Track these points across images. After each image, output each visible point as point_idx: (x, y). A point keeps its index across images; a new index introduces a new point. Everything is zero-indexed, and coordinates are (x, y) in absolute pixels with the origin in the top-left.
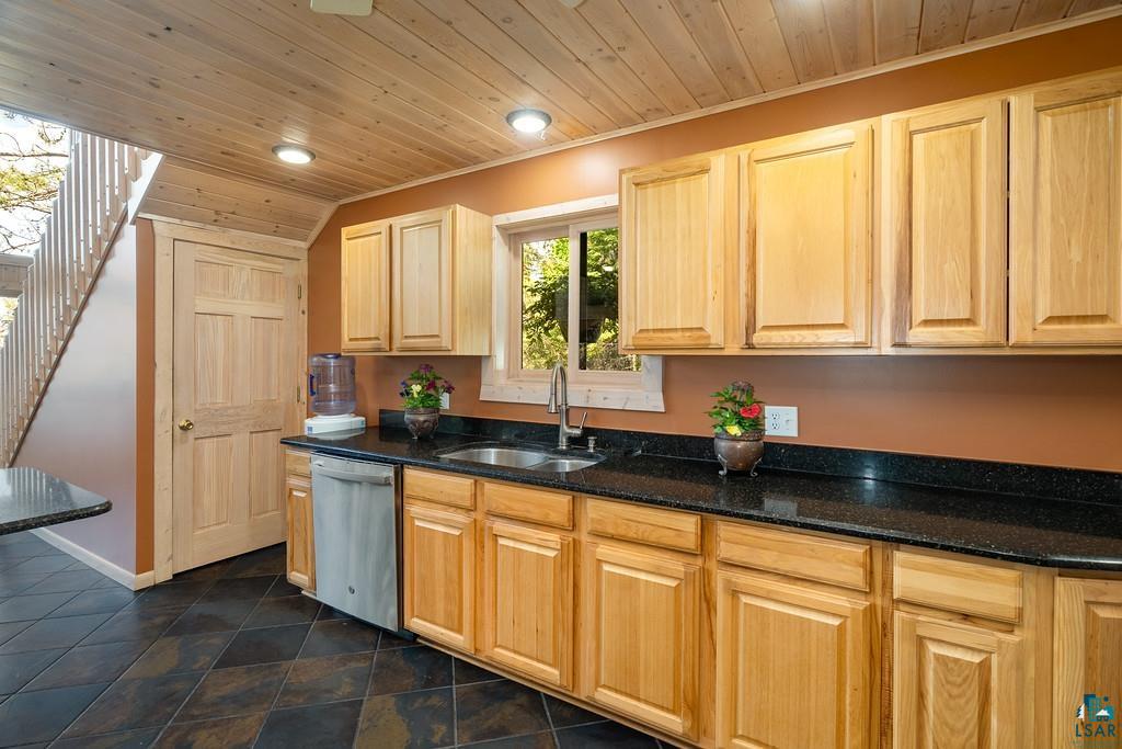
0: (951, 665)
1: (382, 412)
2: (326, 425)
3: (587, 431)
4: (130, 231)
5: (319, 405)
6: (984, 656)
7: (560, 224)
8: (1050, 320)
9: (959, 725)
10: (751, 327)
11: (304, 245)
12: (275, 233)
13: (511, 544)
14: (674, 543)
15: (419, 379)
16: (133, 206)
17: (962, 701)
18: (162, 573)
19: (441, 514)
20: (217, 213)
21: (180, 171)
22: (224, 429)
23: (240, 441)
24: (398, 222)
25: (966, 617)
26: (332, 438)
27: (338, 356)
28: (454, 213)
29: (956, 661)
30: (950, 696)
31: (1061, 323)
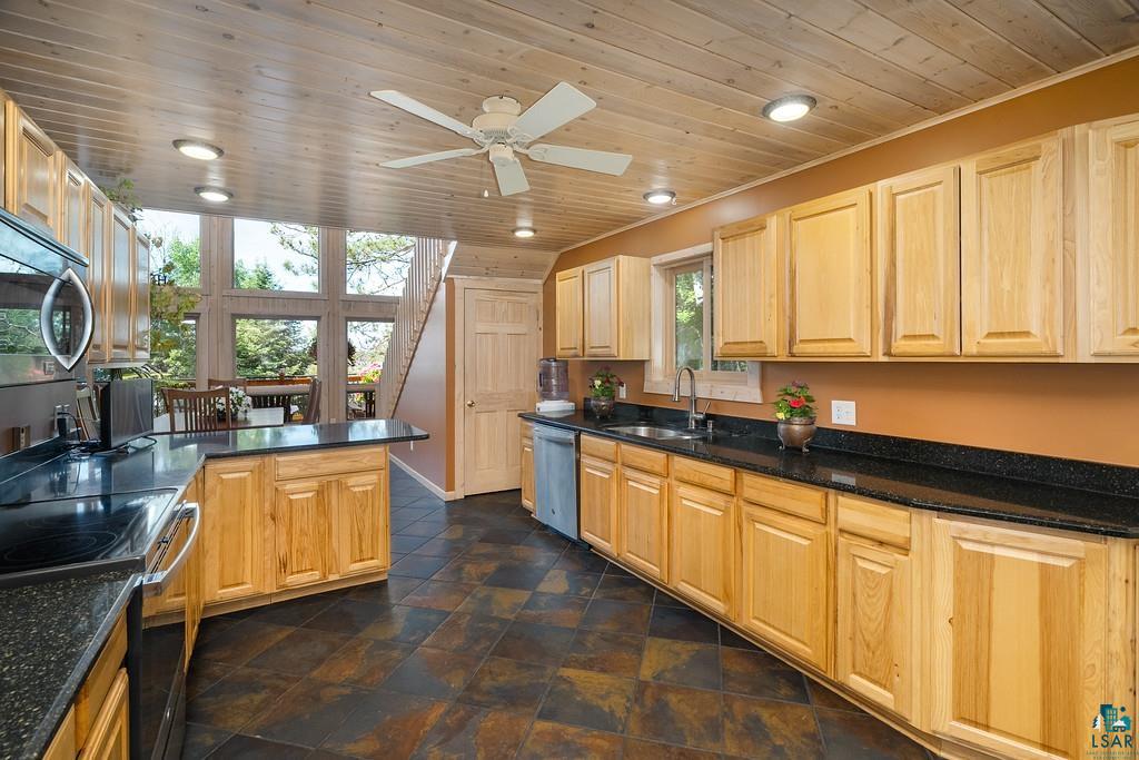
0: (869, 575)
1: (585, 399)
2: (551, 407)
3: (709, 416)
4: (443, 285)
5: (546, 394)
6: (889, 570)
7: (696, 260)
8: (990, 335)
9: (874, 616)
10: (791, 342)
11: (540, 282)
12: (522, 276)
13: (634, 485)
14: (718, 486)
15: (598, 376)
16: (444, 270)
17: (875, 600)
18: (459, 494)
19: (599, 464)
20: (487, 269)
21: (466, 247)
22: (491, 407)
23: (501, 416)
24: (588, 268)
25: (881, 543)
26: (554, 416)
27: (555, 361)
28: (618, 261)
29: (872, 572)
30: (868, 596)
31: (998, 338)
